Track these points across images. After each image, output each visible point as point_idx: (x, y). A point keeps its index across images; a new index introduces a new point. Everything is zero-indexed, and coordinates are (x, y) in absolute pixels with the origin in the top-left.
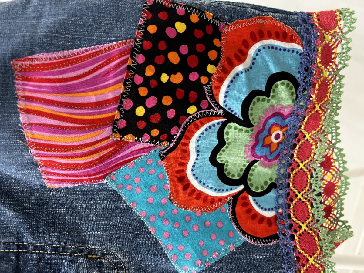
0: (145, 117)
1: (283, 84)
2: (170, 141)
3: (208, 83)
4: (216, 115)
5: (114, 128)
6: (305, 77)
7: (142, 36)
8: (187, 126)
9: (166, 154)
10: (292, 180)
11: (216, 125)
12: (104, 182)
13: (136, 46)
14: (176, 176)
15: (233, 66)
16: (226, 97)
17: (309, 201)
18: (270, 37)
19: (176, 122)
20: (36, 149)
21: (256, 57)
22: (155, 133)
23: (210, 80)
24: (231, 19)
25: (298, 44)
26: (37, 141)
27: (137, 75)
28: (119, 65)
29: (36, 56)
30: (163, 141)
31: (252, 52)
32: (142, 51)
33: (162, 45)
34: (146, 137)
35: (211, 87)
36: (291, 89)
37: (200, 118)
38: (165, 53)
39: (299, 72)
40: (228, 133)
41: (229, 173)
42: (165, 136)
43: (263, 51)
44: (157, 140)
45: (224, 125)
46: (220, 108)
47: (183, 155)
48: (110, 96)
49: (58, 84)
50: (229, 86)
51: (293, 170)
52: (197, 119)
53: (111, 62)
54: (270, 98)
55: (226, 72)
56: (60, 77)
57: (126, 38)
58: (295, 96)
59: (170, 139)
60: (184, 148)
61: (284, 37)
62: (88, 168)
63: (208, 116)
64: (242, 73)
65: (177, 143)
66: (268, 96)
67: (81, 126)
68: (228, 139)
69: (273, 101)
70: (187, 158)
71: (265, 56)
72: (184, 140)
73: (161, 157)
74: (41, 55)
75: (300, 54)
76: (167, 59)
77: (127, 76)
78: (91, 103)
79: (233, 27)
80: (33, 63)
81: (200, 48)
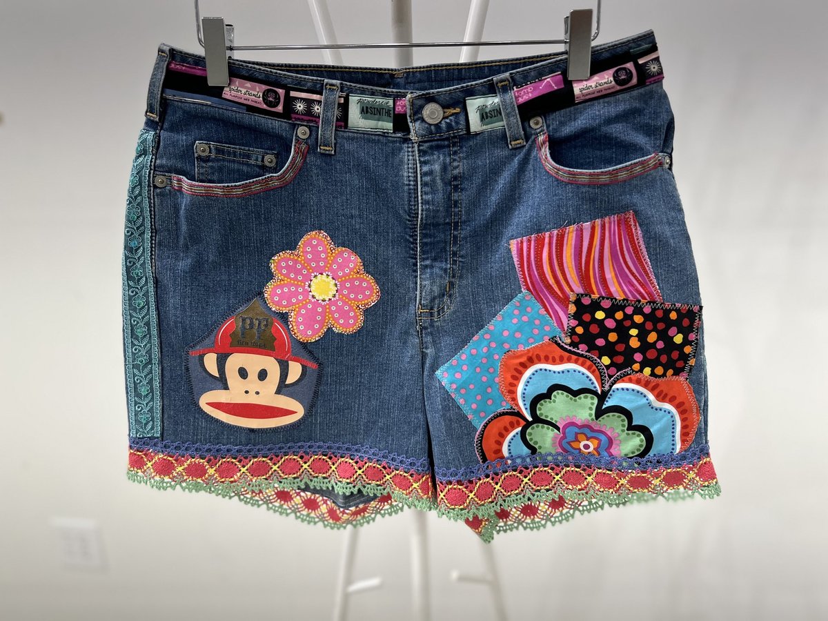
0: (595, 320)
1: (641, 441)
2: (570, 345)
3: (633, 371)
4: (603, 384)
5: (582, 295)
6: (651, 462)
7: (666, 309)
8: (589, 359)
9: (556, 343)
10: (541, 469)
11: (594, 385)
12: (522, 290)
13: (657, 304)
14: (533, 355)
15: (652, 390)
16: (623, 389)
17: (522, 490)
18: (683, 420)
19: (592, 347)
20: (558, 234)
21: (663, 411)
22: (580, 330)
23: (637, 372)
24: (692, 382)
25: (681, 448)
26: (566, 235)
27: (633, 308)
28: (640, 293)
29: (639, 228)
30: (571, 338)
31: (667, 406)
32: (654, 310)
33: (661, 326)
34: (573, 323)
35: (630, 374)
36: (638, 450)
37: (599, 370)
38: (655, 329)
39: (655, 455)
40: (586, 397)
41: (542, 405)
42: (577, 339)
43: (669, 416)
44: (573, 332)
45: (594, 393)
46: (611, 387)
47: (557, 358)
48: (613, 289)
49: (618, 248)
50: (633, 390)
51: (552, 469)
52: (597, 367)
53: (641, 286)
54: (626, 431)
55: (646, 385)
56: (625, 249)
57: (663, 296)
58: (631, 455)
59: (573, 344)
60: (565, 359)
61: (684, 434)
62: (539, 276)
63: (601, 376)
64: (647, 400)
65: (570, 352)
66: (628, 430)
67: (583, 268)
68: (580, 398)
69: (623, 435)
70: (554, 362)
71: (665, 419)
72: (574, 357)
73: (552, 338)
74: (640, 232)
75: (672, 452)
76: (650, 332)
77: (631, 301)
78: (604, 275)
79: (685, 386)
80: (632, 227)
81: (664, 359)
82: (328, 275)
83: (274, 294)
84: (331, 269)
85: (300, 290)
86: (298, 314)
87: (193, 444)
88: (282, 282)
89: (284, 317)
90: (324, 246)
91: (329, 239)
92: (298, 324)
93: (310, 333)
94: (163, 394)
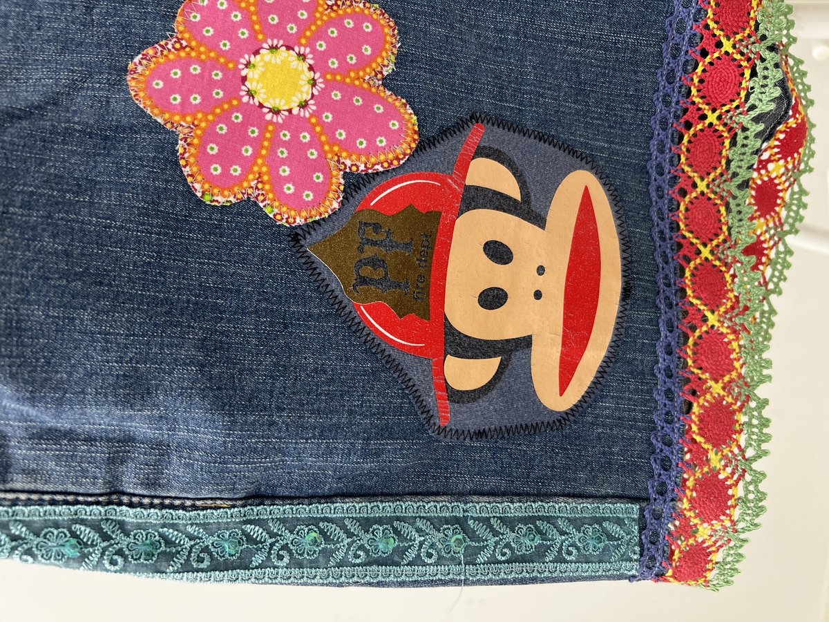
82: (248, 65)
83: (296, 202)
84: (233, 56)
85: (286, 136)
86: (348, 146)
87: (654, 429)
88: (266, 178)
89: (355, 183)
90: (171, 65)
91: (150, 51)
92: (372, 149)
93: (394, 125)
94: (537, 495)
